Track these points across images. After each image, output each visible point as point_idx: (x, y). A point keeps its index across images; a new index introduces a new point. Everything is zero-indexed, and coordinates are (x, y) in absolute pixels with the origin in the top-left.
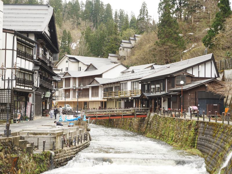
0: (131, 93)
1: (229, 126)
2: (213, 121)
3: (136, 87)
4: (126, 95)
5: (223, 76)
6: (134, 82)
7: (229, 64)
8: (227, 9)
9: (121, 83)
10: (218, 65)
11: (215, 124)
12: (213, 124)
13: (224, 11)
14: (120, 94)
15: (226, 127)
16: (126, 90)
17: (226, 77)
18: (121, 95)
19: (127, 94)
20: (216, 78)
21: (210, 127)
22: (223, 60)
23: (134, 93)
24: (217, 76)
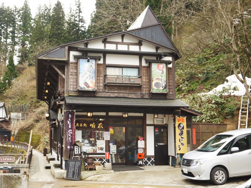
1: (15, 148)
2: (5, 145)
5: (10, 117)
7: (14, 109)
8: (13, 70)
10: (7, 109)
11: (7, 147)
12: (5, 147)
13: (11, 71)
15: (13, 149)
17: (12, 117)
20: (5, 118)
21: (4, 149)
22: (10, 106)
24: (6, 117)
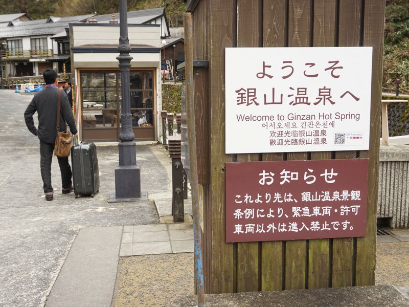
0: (32, 54)
3: (42, 45)
4: (20, 56)
6: (35, 39)
9: (8, 39)
14: (8, 55)
16: (21, 50)
18: (9, 57)
19: (23, 55)
23: (36, 54)
